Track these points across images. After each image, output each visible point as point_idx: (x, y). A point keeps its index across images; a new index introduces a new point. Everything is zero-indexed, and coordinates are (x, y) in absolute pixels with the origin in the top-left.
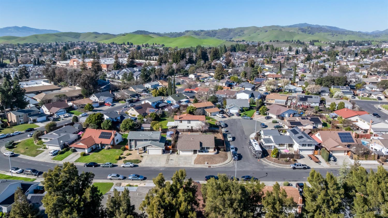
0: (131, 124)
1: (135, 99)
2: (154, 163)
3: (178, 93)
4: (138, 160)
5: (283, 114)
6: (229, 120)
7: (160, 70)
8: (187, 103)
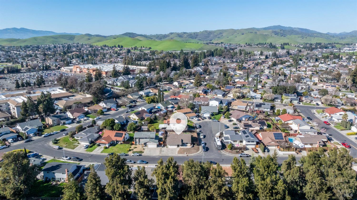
0: (134, 126)
1: (133, 104)
2: (152, 153)
3: (166, 101)
4: (141, 151)
5: (241, 118)
6: (203, 123)
7: (150, 79)
8: (172, 109)
